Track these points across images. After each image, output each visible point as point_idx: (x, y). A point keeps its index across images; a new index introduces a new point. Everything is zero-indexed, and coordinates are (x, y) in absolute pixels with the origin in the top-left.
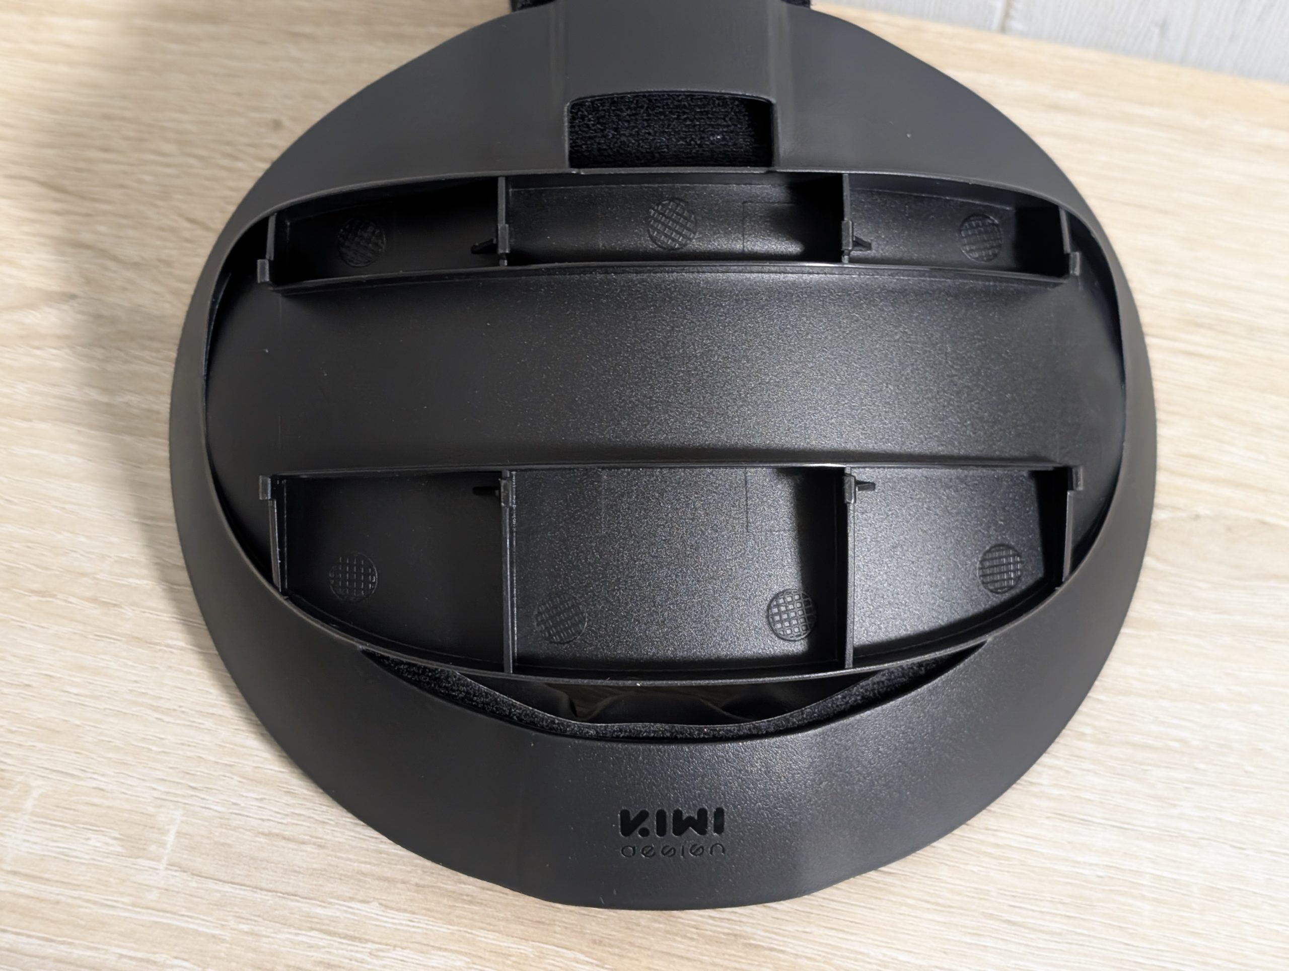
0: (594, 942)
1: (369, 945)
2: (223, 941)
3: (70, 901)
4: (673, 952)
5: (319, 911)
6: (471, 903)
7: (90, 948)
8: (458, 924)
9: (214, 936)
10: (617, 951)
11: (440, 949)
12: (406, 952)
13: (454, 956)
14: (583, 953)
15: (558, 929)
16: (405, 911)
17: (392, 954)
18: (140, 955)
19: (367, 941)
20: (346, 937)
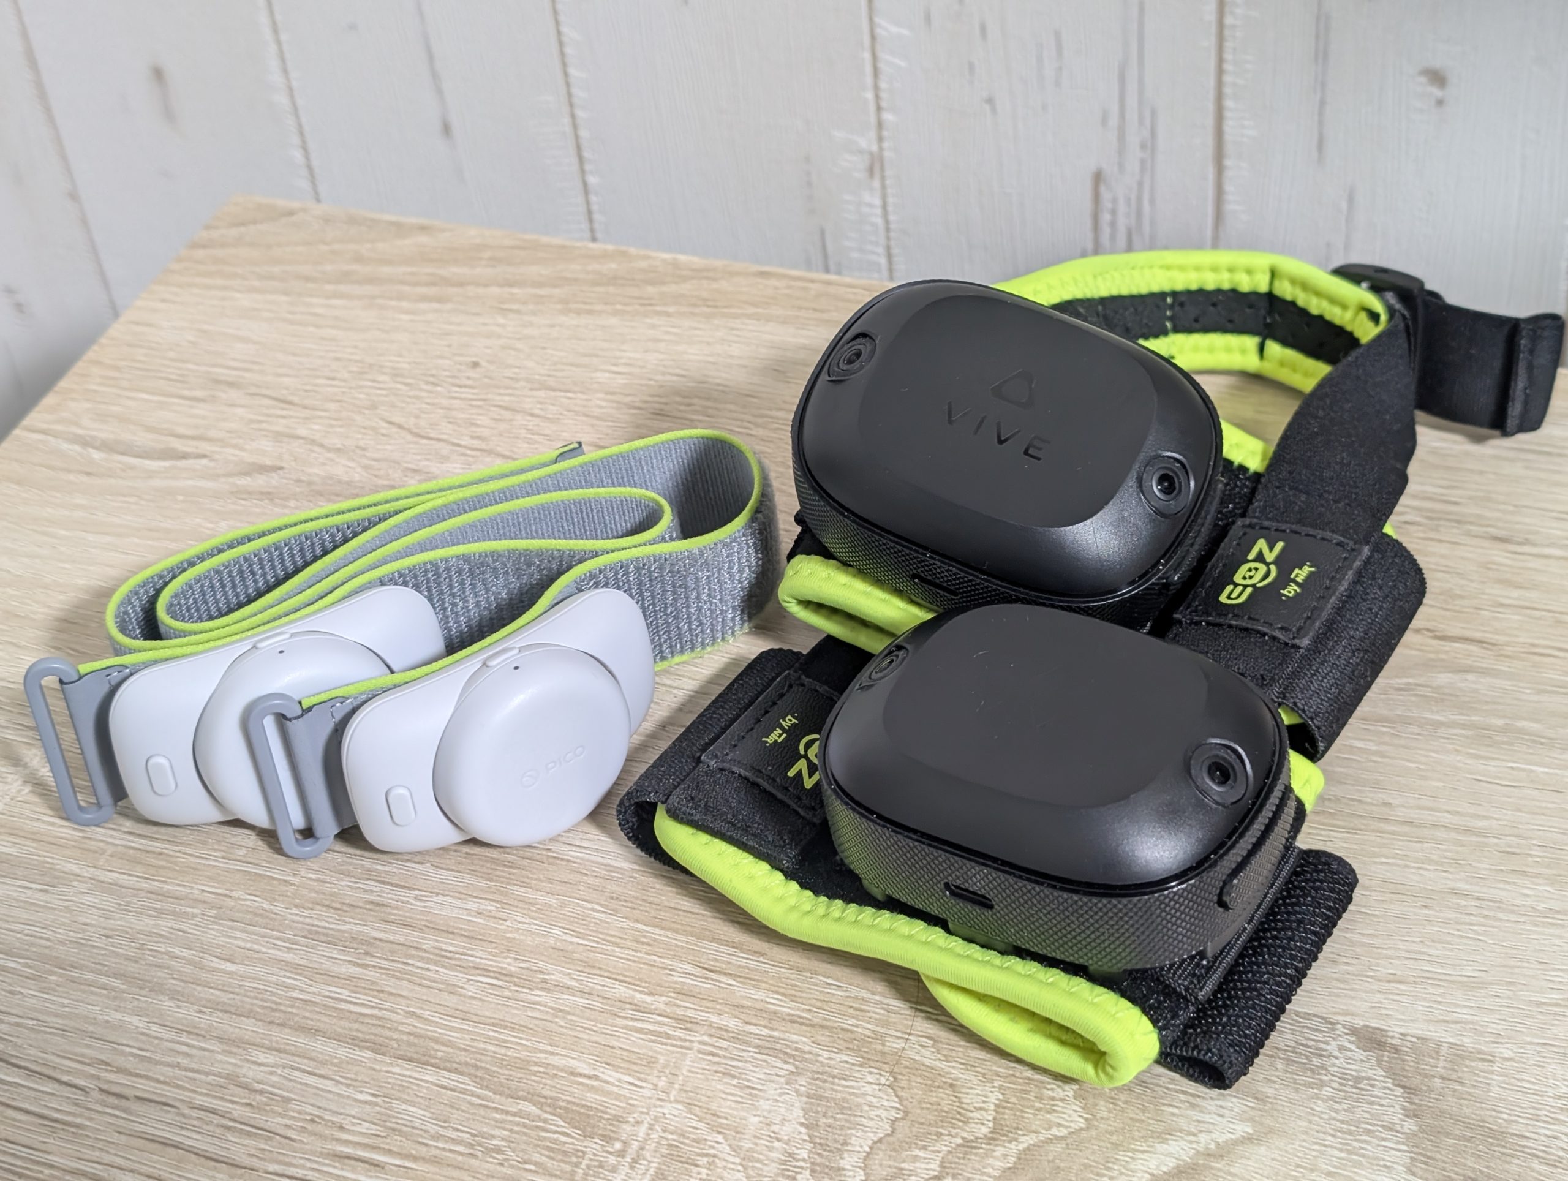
0: (612, 898)
1: (417, 892)
2: (292, 884)
3: (171, 853)
4: (679, 907)
5: (379, 867)
6: (511, 867)
7: (179, 885)
8: (497, 881)
9: (285, 881)
10: (630, 905)
11: (476, 897)
12: (445, 899)
13: (487, 902)
14: (601, 905)
15: (582, 888)
16: (453, 870)
17: (435, 899)
18: (219, 891)
19: (414, 889)
20: (397, 886)
